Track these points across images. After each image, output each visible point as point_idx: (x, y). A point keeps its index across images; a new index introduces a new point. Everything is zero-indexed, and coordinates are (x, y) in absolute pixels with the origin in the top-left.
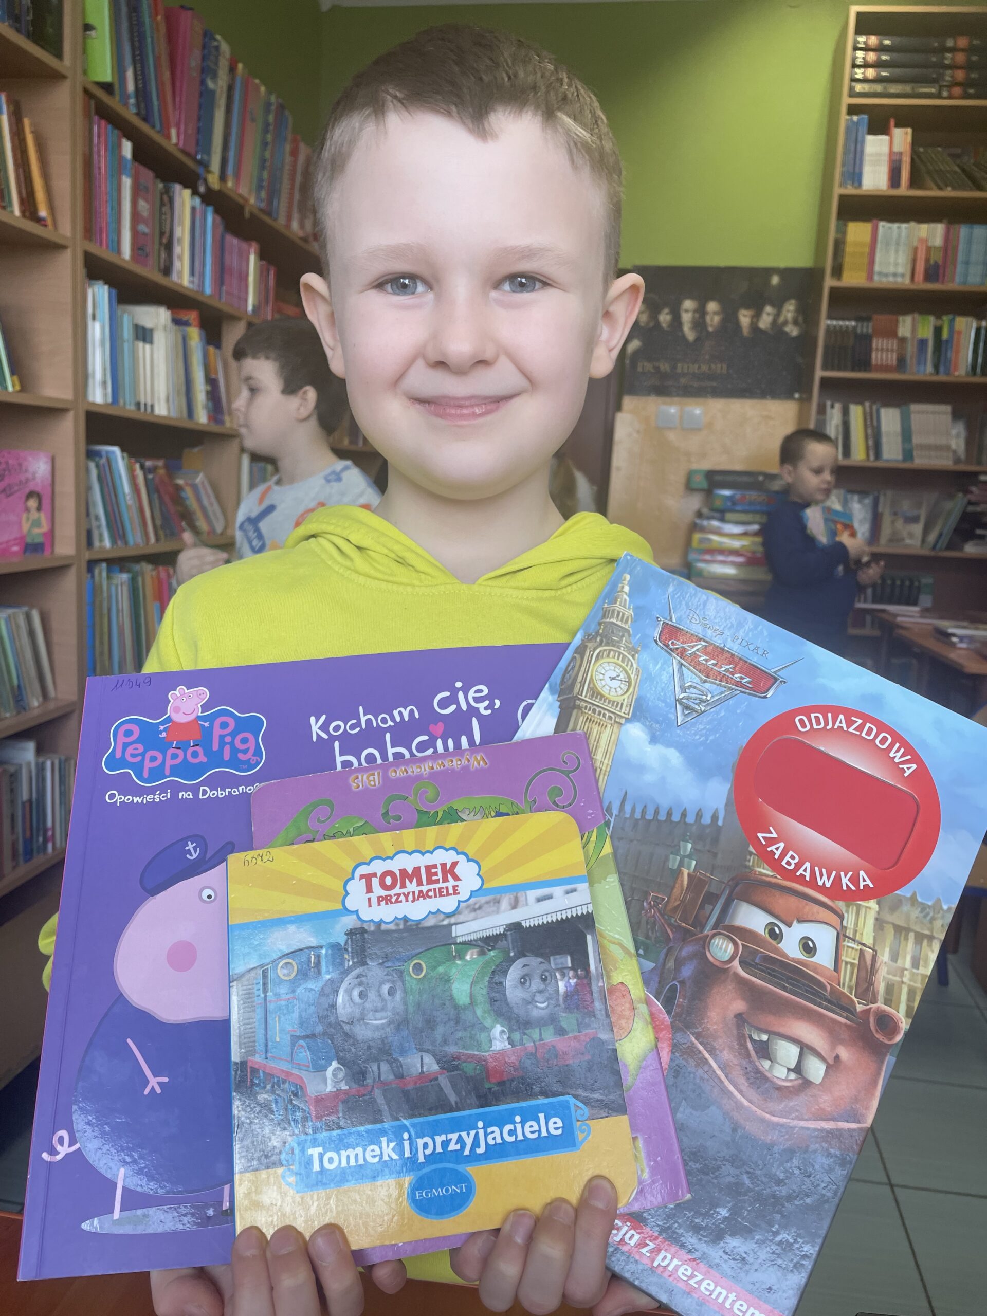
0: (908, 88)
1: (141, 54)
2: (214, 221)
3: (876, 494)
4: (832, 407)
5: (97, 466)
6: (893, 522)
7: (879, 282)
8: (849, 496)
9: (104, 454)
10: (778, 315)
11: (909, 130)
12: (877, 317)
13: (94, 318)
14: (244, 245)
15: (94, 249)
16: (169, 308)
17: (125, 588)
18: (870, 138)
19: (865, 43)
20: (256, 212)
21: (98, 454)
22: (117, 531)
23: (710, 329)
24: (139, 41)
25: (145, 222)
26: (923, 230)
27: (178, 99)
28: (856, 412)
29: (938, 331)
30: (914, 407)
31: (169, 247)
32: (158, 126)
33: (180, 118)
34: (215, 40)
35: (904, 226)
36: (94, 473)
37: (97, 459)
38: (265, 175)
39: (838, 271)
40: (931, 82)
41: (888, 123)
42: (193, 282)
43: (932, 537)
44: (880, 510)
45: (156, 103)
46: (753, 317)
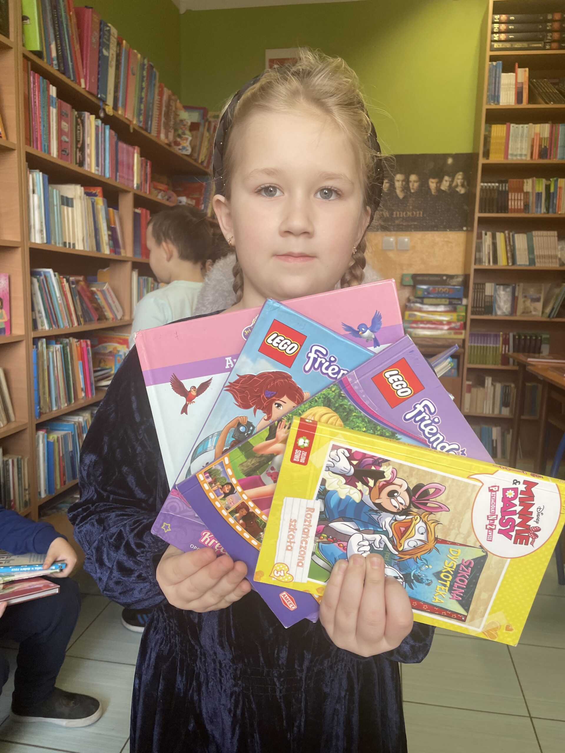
0: (525, 45)
1: (60, 35)
2: (110, 134)
3: (514, 285)
4: (486, 234)
5: (38, 281)
6: (524, 302)
7: (512, 159)
8: (497, 287)
9: (42, 273)
10: (452, 181)
11: (527, 69)
12: (511, 180)
13: (34, 192)
14: (131, 149)
15: (32, 150)
16: (82, 186)
17: (59, 354)
18: (503, 75)
19: (499, 19)
20: (137, 128)
21: (39, 274)
22: (52, 319)
23: (412, 191)
24: (59, 26)
25: (66, 134)
26: (538, 128)
27: (85, 62)
28: (500, 237)
29: (548, 187)
30: (535, 233)
31: (82, 149)
32: (72, 78)
33: (86, 73)
34: (108, 26)
35: (526, 126)
36: (36, 285)
37: (38, 276)
38: (142, 106)
39: (487, 154)
40: (540, 41)
41: (514, 65)
42: (98, 170)
43: (548, 310)
44: (516, 294)
45: (70, 64)
46: (437, 183)
